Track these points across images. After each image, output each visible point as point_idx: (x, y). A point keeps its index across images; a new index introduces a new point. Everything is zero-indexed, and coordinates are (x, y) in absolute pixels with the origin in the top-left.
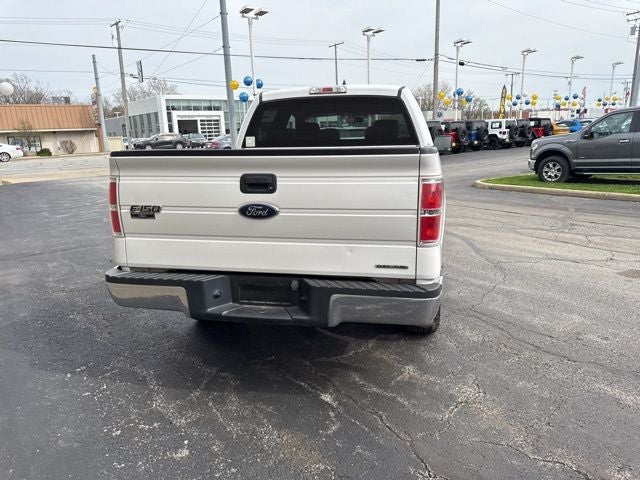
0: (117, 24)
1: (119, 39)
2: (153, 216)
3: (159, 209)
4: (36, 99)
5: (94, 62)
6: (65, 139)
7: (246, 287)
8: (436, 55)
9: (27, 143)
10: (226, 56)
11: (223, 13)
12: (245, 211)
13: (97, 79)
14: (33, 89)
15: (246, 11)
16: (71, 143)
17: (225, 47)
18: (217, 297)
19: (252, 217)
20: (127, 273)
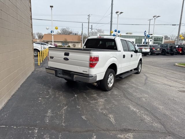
0: (89, 15)
1: (89, 19)
2: (53, 58)
3: (53, 57)
4: (70, 33)
5: (82, 25)
6: (74, 43)
7: (65, 72)
8: (180, 23)
9: (65, 44)
10: (111, 24)
11: (112, 13)
12: (64, 59)
13: (82, 29)
14: (70, 31)
15: (117, 12)
16: (75, 45)
17: (111, 22)
18: (59, 73)
19: (65, 60)
20: (49, 68)
